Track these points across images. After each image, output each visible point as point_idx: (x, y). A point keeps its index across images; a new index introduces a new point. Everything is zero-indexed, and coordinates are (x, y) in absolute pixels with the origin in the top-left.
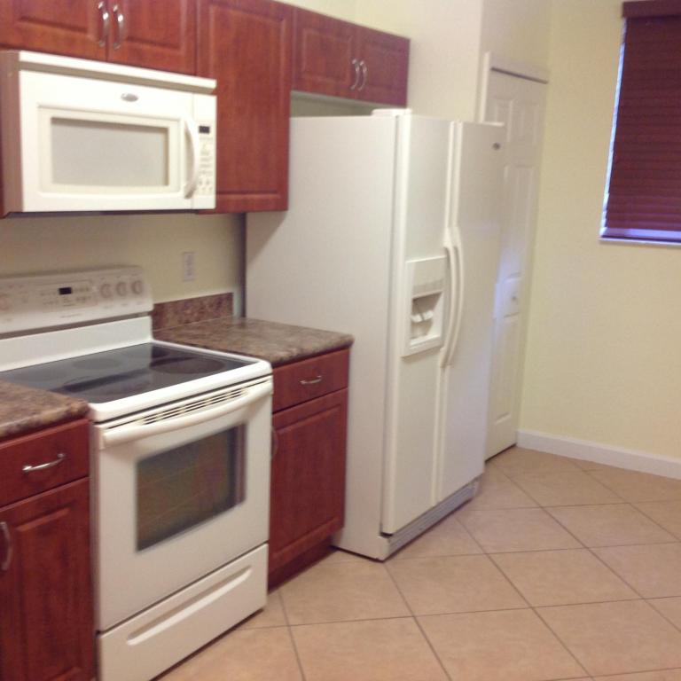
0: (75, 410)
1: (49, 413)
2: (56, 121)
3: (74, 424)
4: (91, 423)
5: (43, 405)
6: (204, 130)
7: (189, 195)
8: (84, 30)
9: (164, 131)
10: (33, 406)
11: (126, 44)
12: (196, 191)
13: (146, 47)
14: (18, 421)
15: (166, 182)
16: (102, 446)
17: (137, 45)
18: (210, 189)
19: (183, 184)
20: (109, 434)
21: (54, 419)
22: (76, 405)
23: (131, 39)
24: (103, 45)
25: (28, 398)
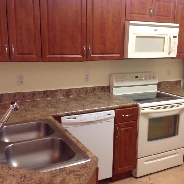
0: (135, 104)
1: (129, 104)
2: (137, 37)
3: (134, 107)
4: (138, 108)
5: (128, 102)
6: (175, 37)
7: (169, 54)
8: (146, 15)
9: (164, 38)
10: (126, 102)
11: (156, 17)
12: (171, 53)
13: (161, 17)
14: (122, 105)
15: (163, 51)
16: (140, 114)
17: (159, 17)
18: (175, 52)
19: (168, 51)
20: (142, 111)
21: (130, 106)
22: (135, 103)
23: (157, 15)
24: (150, 18)
25: (125, 100)
